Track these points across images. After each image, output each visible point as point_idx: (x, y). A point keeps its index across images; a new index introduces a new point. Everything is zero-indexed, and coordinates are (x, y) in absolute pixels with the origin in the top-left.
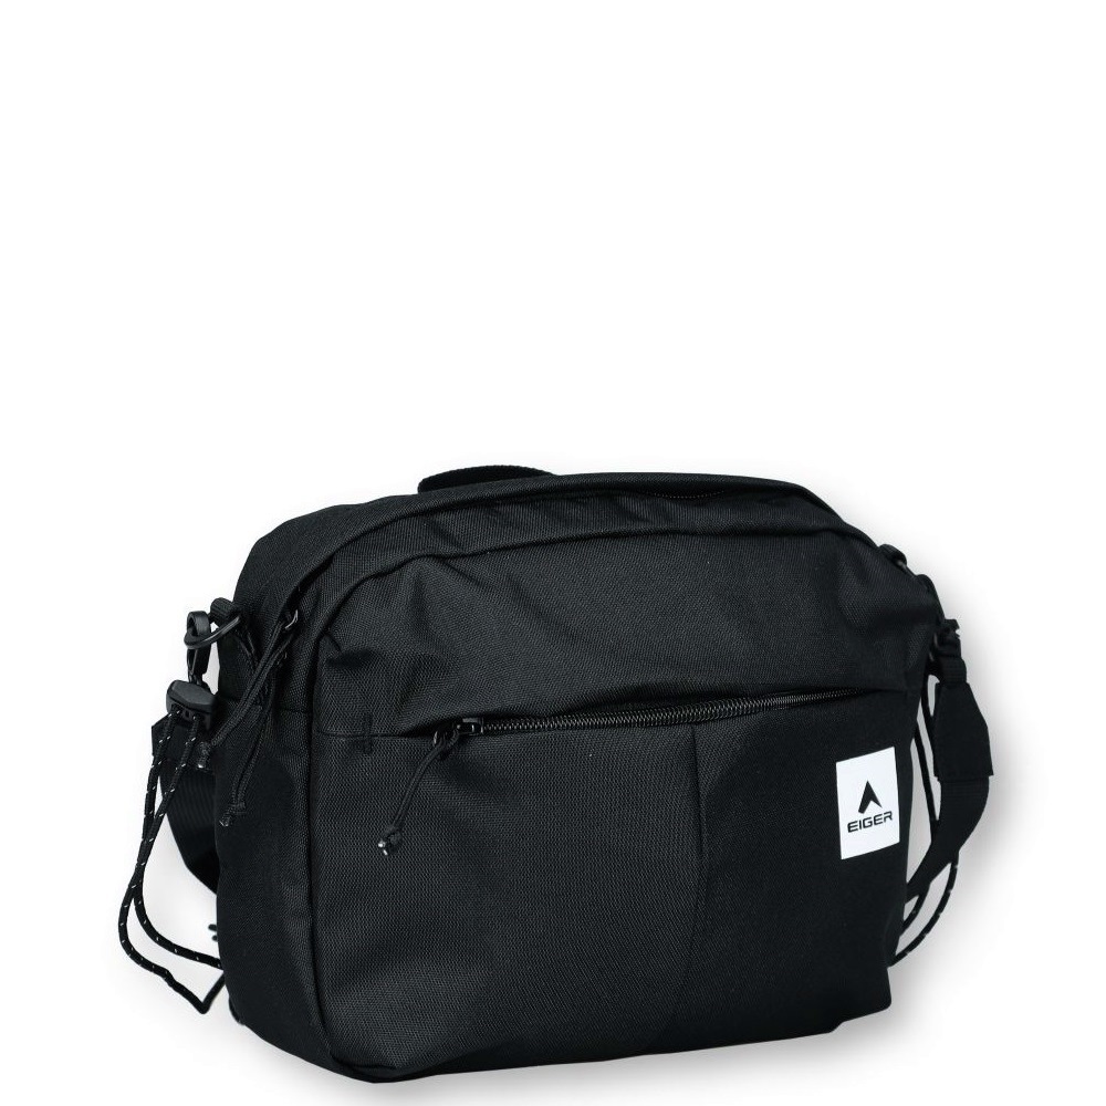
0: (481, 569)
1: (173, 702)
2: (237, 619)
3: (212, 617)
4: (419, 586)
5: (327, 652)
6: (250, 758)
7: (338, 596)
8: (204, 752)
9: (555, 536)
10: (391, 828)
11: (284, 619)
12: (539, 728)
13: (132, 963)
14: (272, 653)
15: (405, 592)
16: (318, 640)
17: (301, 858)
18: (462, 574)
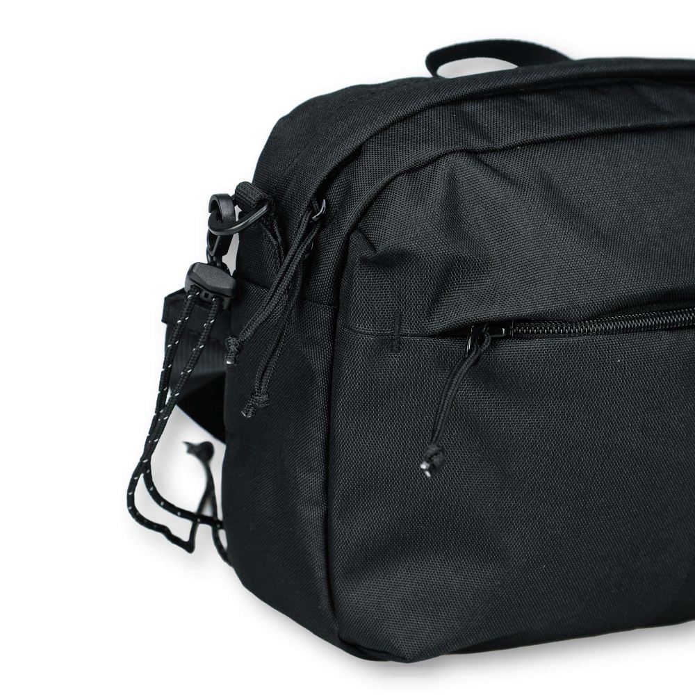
0: (512, 165)
1: (192, 283)
2: (265, 208)
3: (236, 200)
4: (452, 183)
5: (359, 250)
6: (275, 350)
7: (370, 191)
8: (233, 348)
9: (583, 130)
10: (433, 449)
11: (311, 209)
12: (570, 332)
13: (133, 521)
14: (299, 245)
15: (438, 190)
16: (349, 235)
17: (317, 447)
18: (494, 170)
